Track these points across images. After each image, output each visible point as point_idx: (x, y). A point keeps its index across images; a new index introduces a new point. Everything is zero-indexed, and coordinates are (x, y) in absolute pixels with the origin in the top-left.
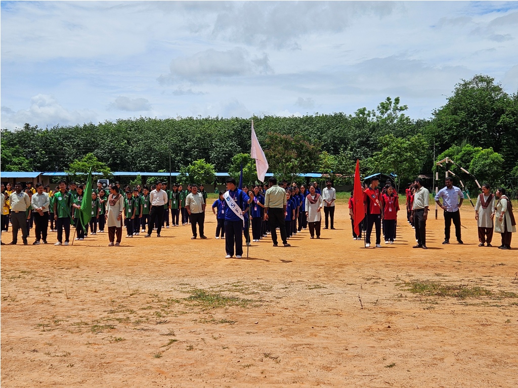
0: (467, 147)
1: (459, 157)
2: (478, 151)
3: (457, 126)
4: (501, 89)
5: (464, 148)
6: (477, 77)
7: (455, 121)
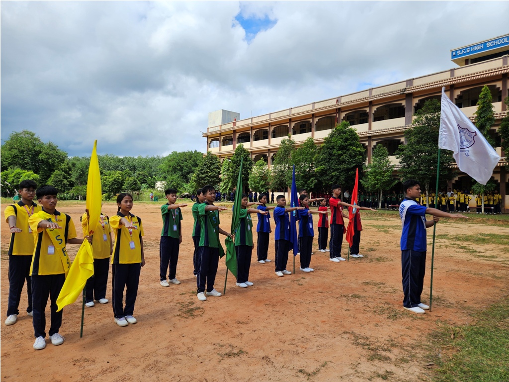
0: (18, 170)
1: (12, 175)
2: (25, 172)
3: (12, 158)
4: (39, 140)
5: (16, 171)
6: (25, 132)
7: (11, 155)
